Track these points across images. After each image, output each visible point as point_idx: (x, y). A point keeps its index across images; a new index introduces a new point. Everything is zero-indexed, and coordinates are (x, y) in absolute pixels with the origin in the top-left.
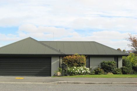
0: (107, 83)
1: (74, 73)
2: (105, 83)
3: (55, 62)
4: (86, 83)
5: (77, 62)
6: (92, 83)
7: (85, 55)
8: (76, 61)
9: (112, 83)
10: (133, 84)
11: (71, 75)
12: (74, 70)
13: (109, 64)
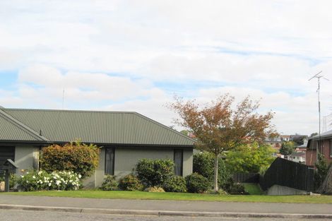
0: (71, 210)
1: (35, 186)
2: (66, 210)
3: (24, 159)
4: (25, 209)
5: (71, 161)
6: (38, 209)
7: (99, 145)
8: (68, 158)
9: (81, 211)
10: (130, 213)
11: (26, 191)
12: (34, 177)
13: (156, 167)
